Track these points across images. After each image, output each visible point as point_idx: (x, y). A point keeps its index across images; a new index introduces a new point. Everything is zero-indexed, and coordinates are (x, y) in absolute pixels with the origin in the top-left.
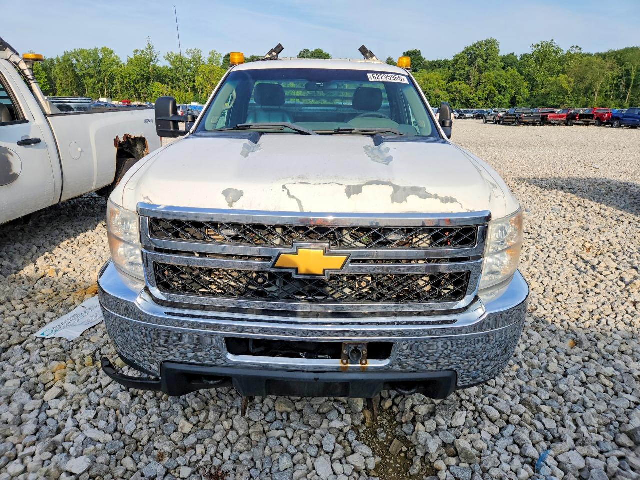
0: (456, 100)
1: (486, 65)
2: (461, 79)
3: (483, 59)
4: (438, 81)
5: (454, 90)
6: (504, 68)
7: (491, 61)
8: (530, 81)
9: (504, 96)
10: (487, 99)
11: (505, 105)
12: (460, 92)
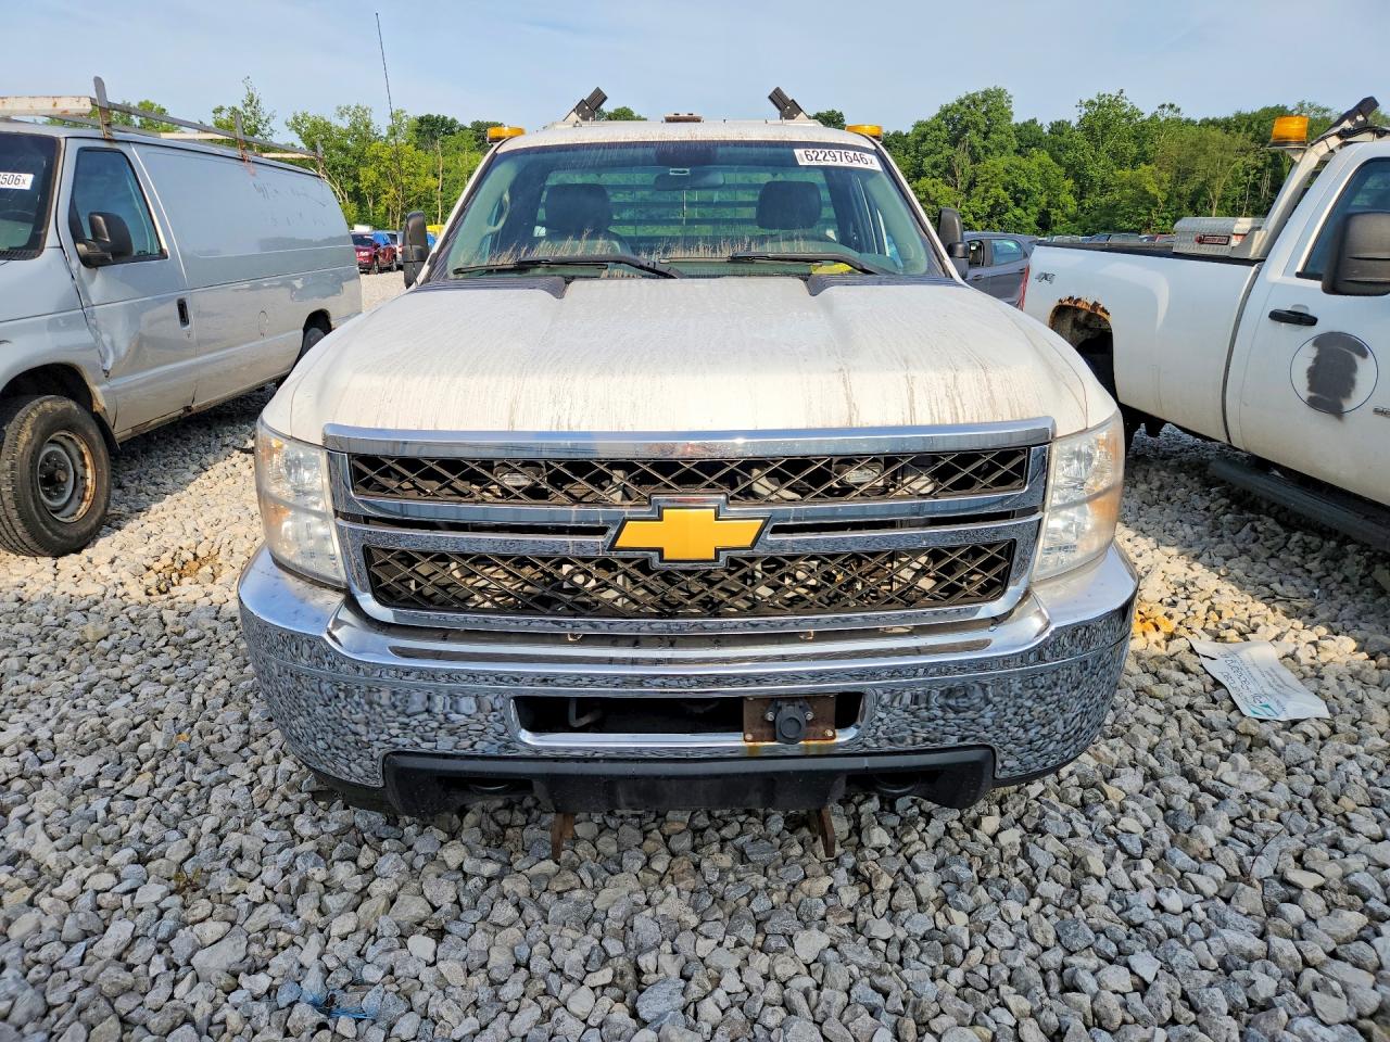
1: (986, 143)
2: (936, 173)
3: (979, 131)
5: (923, 196)
6: (1018, 152)
7: (995, 136)
8: (1077, 177)
9: (1025, 209)
10: (990, 216)
11: (1028, 229)
12: (934, 203)
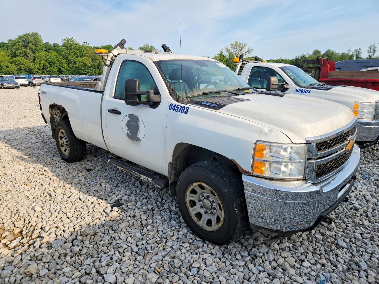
0: (22, 69)
1: (36, 48)
2: (21, 56)
3: (33, 44)
4: (4, 56)
5: (19, 63)
6: (46, 51)
7: (38, 46)
8: (66, 59)
9: (53, 67)
10: (43, 69)
11: (56, 73)
12: (23, 64)
